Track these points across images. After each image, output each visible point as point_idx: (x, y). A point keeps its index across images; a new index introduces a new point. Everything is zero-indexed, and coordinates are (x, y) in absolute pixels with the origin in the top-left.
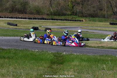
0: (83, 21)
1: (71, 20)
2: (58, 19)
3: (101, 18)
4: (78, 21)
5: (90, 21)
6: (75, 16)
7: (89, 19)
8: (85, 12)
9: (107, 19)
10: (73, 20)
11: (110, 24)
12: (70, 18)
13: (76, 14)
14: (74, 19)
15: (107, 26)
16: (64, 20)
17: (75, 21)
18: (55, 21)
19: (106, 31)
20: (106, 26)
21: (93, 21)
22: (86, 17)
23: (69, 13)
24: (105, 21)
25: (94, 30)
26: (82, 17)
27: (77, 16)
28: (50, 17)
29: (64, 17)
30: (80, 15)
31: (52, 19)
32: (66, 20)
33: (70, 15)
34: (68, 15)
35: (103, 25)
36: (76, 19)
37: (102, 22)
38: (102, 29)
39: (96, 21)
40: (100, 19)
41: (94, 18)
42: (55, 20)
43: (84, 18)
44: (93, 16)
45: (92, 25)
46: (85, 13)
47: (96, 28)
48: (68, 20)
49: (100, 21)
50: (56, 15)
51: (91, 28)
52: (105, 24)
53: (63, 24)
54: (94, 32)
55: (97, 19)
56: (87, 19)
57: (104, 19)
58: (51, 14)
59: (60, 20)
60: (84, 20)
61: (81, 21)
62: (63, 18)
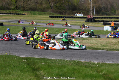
0: (25, 14)
1: (15, 14)
2: (3, 13)
3: (40, 11)
4: (21, 14)
5: (31, 14)
6: (18, 10)
7: (30, 12)
9: (46, 12)
10: (16, 14)
11: (50, 17)
12: (14, 12)
14: (17, 13)
15: (47, 19)
16: (8, 14)
17: (19, 14)
21: (34, 14)
22: (27, 11)
23: (13, 7)
24: (44, 14)
26: (24, 11)
27: (20, 10)
29: (9, 11)
30: (22, 9)
32: (11, 14)
33: (14, 9)
34: (12, 9)
35: (44, 18)
36: (19, 13)
37: (41, 15)
38: (44, 22)
39: (36, 14)
40: (40, 12)
41: (35, 11)
43: (26, 12)
44: (33, 10)
47: (39, 21)
48: (12, 14)
49: (40, 15)
50: (1, 10)
51: (35, 21)
52: (45, 17)
54: (40, 25)
55: (37, 12)
56: (29, 13)
57: (43, 12)
60: (26, 14)
61: (23, 14)
62: (7, 11)
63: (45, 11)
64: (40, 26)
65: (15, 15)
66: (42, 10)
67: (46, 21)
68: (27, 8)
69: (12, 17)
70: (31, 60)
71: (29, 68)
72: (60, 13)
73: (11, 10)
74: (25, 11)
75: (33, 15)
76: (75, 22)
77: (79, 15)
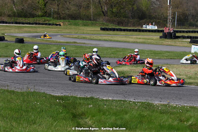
0: (60, 25)
1: (43, 24)
2: (24, 22)
3: (86, 20)
4: (53, 24)
5: (71, 24)
6: (48, 18)
7: (69, 22)
8: (63, 12)
9: (95, 22)
10: (46, 24)
11: (101, 30)
12: (41, 20)
13: (49, 15)
14: (47, 22)
15: (97, 32)
16: (33, 24)
17: (50, 24)
18: (21, 25)
19: (100, 40)
20: (95, 32)
21: (75, 24)
22: (64, 19)
23: (40, 13)
24: (92, 25)
25: (81, 38)
26: (58, 19)
27: (51, 18)
28: (13, 20)
29: (33, 19)
30: (55, 16)
31: (16, 23)
32: (36, 24)
33: (42, 16)
34: (39, 16)
36: (50, 22)
37: (88, 26)
38: (92, 38)
39: (79, 25)
40: (84, 21)
41: (76, 20)
42: (19, 23)
43: (62, 21)
44: (74, 17)
45: (76, 32)
46: (63, 14)
47: (84, 36)
48: (39, 24)
49: (85, 25)
50: (21, 17)
51: (76, 36)
52: (93, 29)
53: (34, 30)
54: (84, 43)
55: (80, 21)
56: (67, 22)
57: (90, 21)
58: (14, 16)
59: (27, 23)
60: (62, 24)
61: (57, 25)
62: (31, 20)
63: (94, 20)
64: (85, 45)
65: (44, 26)
66: (88, 18)
67: (94, 36)
68: (65, 15)
69: (39, 30)
70: (70, 101)
71: (67, 113)
72: (119, 23)
73: (38, 18)
74: (61, 19)
75: (73, 27)
76: (143, 39)
77: (149, 27)
